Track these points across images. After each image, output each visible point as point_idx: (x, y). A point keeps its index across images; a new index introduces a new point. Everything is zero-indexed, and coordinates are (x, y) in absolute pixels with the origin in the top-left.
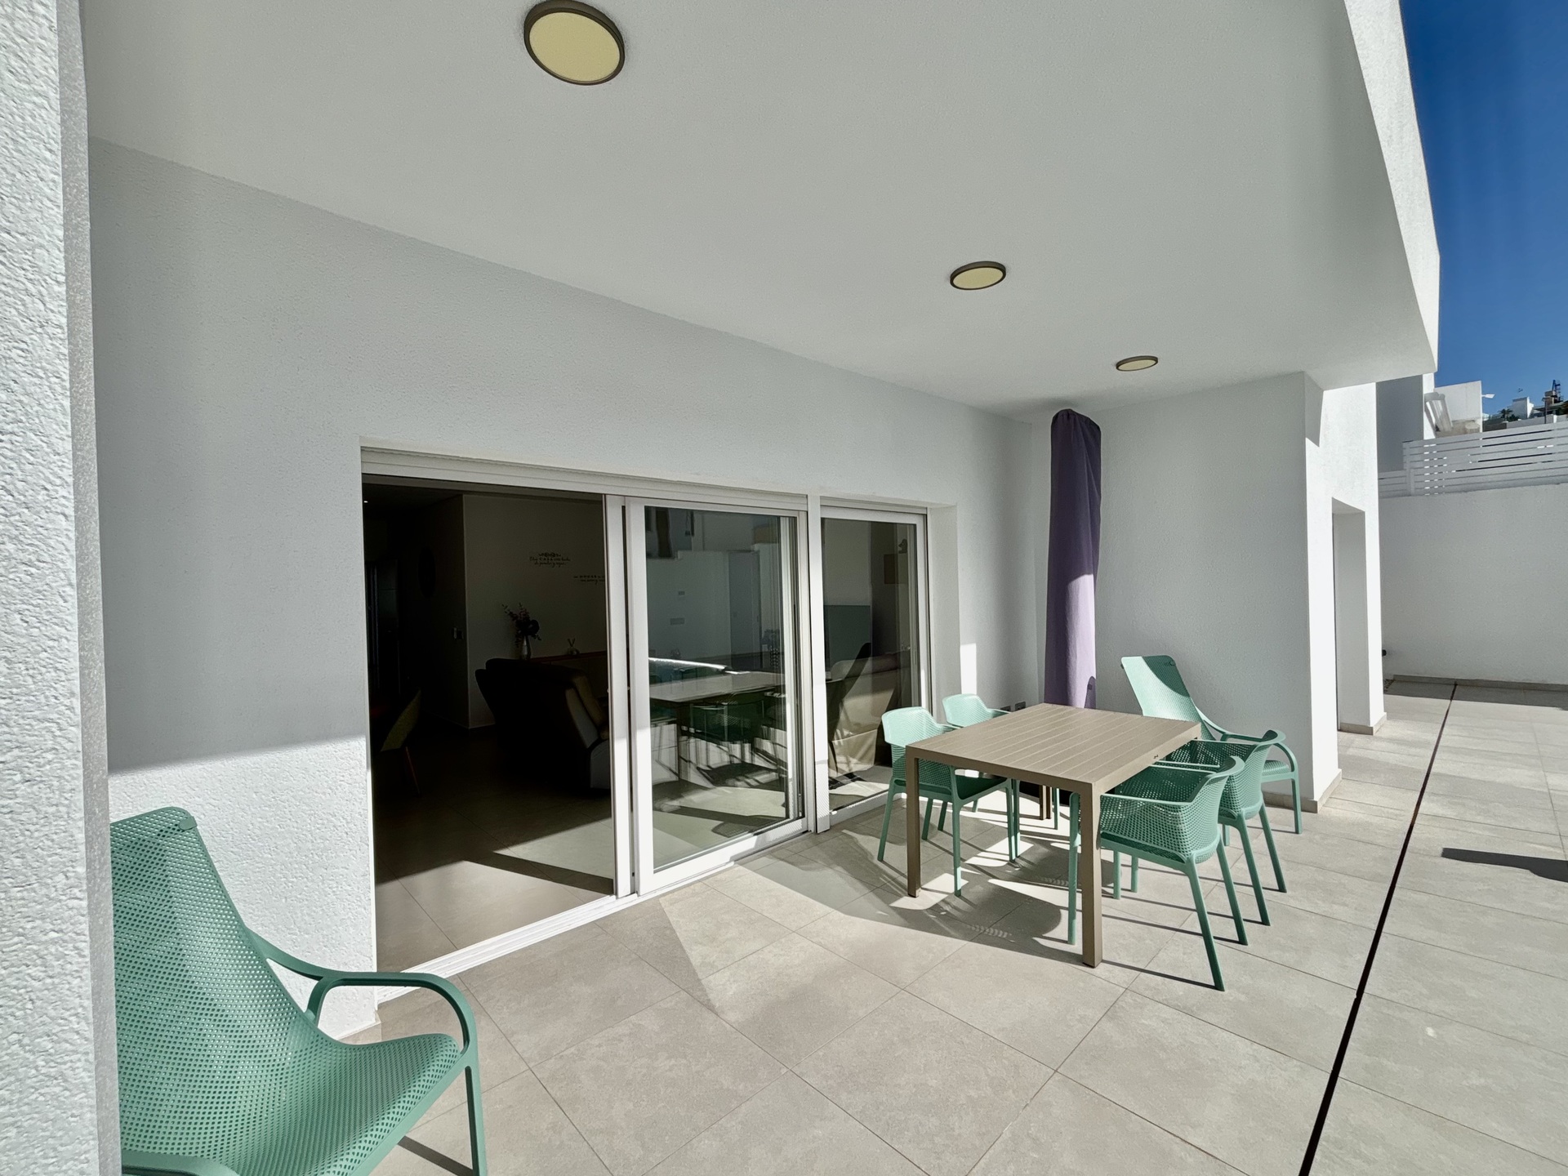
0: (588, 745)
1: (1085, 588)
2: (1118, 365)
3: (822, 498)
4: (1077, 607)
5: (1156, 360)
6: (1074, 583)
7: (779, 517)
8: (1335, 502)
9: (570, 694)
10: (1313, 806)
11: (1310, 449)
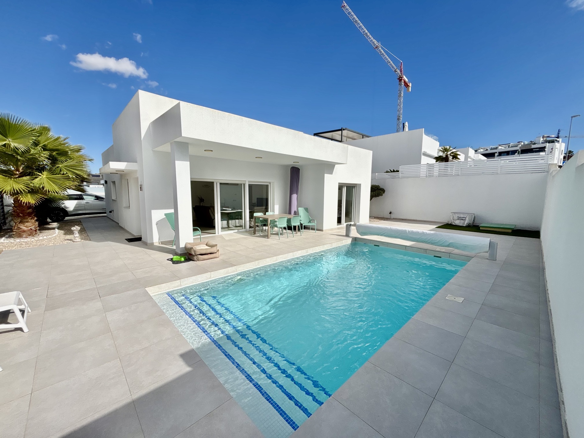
3: (249, 181)
6: (293, 195)
7: (242, 184)
8: (339, 182)
10: (322, 230)
11: (326, 176)
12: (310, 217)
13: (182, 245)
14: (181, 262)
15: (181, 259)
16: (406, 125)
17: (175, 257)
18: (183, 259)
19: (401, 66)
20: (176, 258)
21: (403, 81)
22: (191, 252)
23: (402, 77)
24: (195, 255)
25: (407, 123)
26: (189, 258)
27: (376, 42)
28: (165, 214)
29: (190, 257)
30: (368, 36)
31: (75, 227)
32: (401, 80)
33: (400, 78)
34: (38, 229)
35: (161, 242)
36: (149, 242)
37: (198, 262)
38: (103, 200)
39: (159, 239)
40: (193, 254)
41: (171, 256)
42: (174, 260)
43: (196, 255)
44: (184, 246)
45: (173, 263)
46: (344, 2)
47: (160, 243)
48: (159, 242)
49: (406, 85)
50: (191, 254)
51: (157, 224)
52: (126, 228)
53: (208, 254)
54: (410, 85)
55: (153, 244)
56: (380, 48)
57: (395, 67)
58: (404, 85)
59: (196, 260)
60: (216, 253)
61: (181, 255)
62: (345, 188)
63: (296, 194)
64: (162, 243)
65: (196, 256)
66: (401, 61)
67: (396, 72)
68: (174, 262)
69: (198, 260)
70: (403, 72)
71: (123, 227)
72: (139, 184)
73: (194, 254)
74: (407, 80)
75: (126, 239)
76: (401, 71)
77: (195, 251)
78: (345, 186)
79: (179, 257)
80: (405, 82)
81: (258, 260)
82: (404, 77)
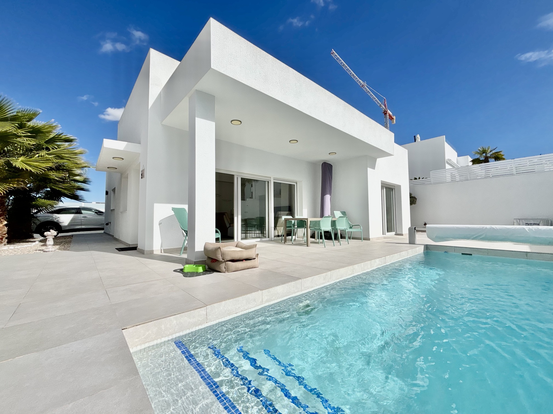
0: (228, 227)
1: (328, 197)
2: (329, 154)
3: (274, 178)
4: (325, 201)
5: (336, 153)
6: (325, 196)
7: (265, 181)
8: (381, 181)
9: (224, 216)
10: (369, 239)
11: (369, 170)
12: (350, 222)
13: (199, 247)
14: (198, 274)
15: (197, 269)
16: (418, 137)
17: (187, 266)
18: (200, 269)
19: (385, 102)
20: (188, 268)
21: (388, 114)
22: (217, 257)
23: (386, 111)
24: (223, 261)
25: (418, 135)
26: (209, 268)
27: (362, 82)
28: (173, 209)
29: (214, 265)
30: (354, 77)
31: (50, 231)
32: (386, 113)
33: (385, 112)
34: (7, 236)
35: (164, 250)
36: (146, 249)
37: (227, 273)
38: (102, 214)
39: (161, 246)
40: (220, 258)
41: (180, 266)
42: (186, 271)
43: (225, 262)
44: (203, 250)
45: (184, 276)
46: (333, 50)
47: (163, 252)
48: (161, 250)
49: (391, 118)
50: (215, 261)
51: (160, 224)
52: (121, 239)
53: (242, 260)
54: (394, 118)
55: (153, 252)
56: (366, 87)
57: (380, 103)
58: (389, 118)
59: (224, 270)
60: (254, 259)
61: (197, 263)
62: (385, 189)
63: (329, 195)
64: (166, 251)
65: (224, 264)
66: (385, 98)
67: (381, 107)
68: (186, 275)
69: (227, 270)
70: (387, 107)
71: (118, 238)
72: (141, 170)
73: (221, 260)
74: (391, 114)
75: (116, 249)
76: (385, 106)
77: (223, 254)
78: (385, 188)
79: (195, 266)
80: (389, 115)
81: (330, 271)
82: (389, 111)
